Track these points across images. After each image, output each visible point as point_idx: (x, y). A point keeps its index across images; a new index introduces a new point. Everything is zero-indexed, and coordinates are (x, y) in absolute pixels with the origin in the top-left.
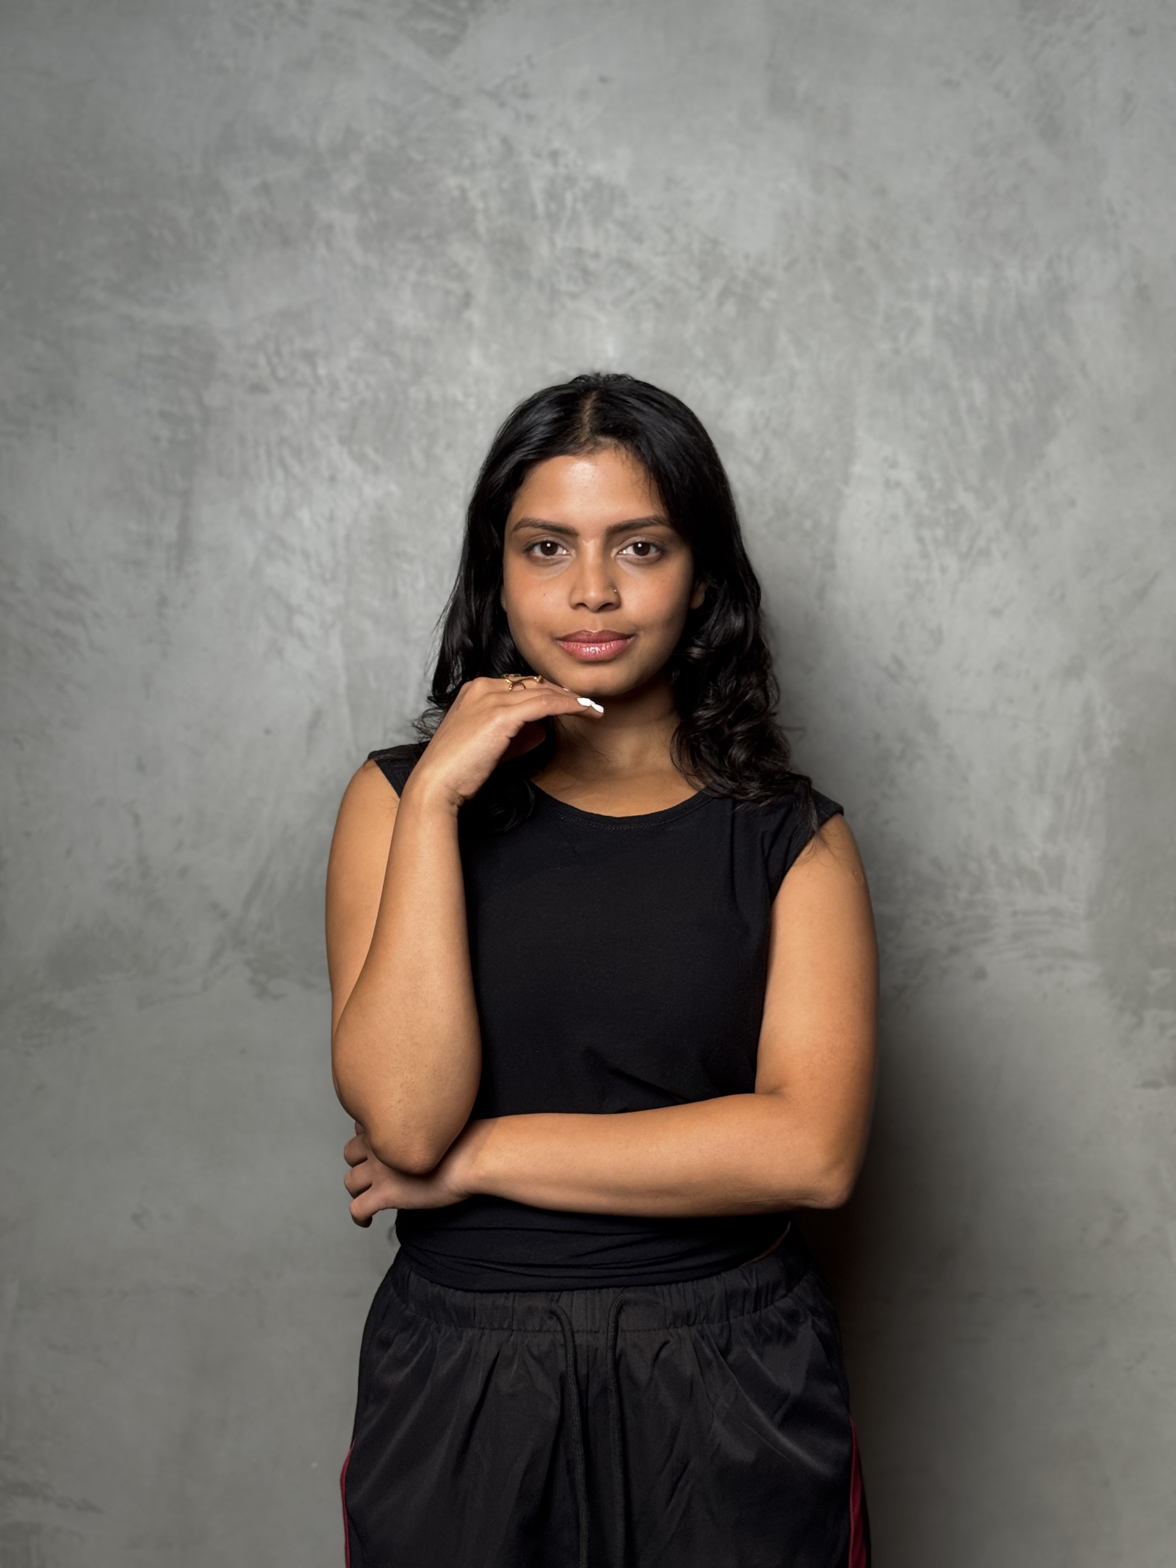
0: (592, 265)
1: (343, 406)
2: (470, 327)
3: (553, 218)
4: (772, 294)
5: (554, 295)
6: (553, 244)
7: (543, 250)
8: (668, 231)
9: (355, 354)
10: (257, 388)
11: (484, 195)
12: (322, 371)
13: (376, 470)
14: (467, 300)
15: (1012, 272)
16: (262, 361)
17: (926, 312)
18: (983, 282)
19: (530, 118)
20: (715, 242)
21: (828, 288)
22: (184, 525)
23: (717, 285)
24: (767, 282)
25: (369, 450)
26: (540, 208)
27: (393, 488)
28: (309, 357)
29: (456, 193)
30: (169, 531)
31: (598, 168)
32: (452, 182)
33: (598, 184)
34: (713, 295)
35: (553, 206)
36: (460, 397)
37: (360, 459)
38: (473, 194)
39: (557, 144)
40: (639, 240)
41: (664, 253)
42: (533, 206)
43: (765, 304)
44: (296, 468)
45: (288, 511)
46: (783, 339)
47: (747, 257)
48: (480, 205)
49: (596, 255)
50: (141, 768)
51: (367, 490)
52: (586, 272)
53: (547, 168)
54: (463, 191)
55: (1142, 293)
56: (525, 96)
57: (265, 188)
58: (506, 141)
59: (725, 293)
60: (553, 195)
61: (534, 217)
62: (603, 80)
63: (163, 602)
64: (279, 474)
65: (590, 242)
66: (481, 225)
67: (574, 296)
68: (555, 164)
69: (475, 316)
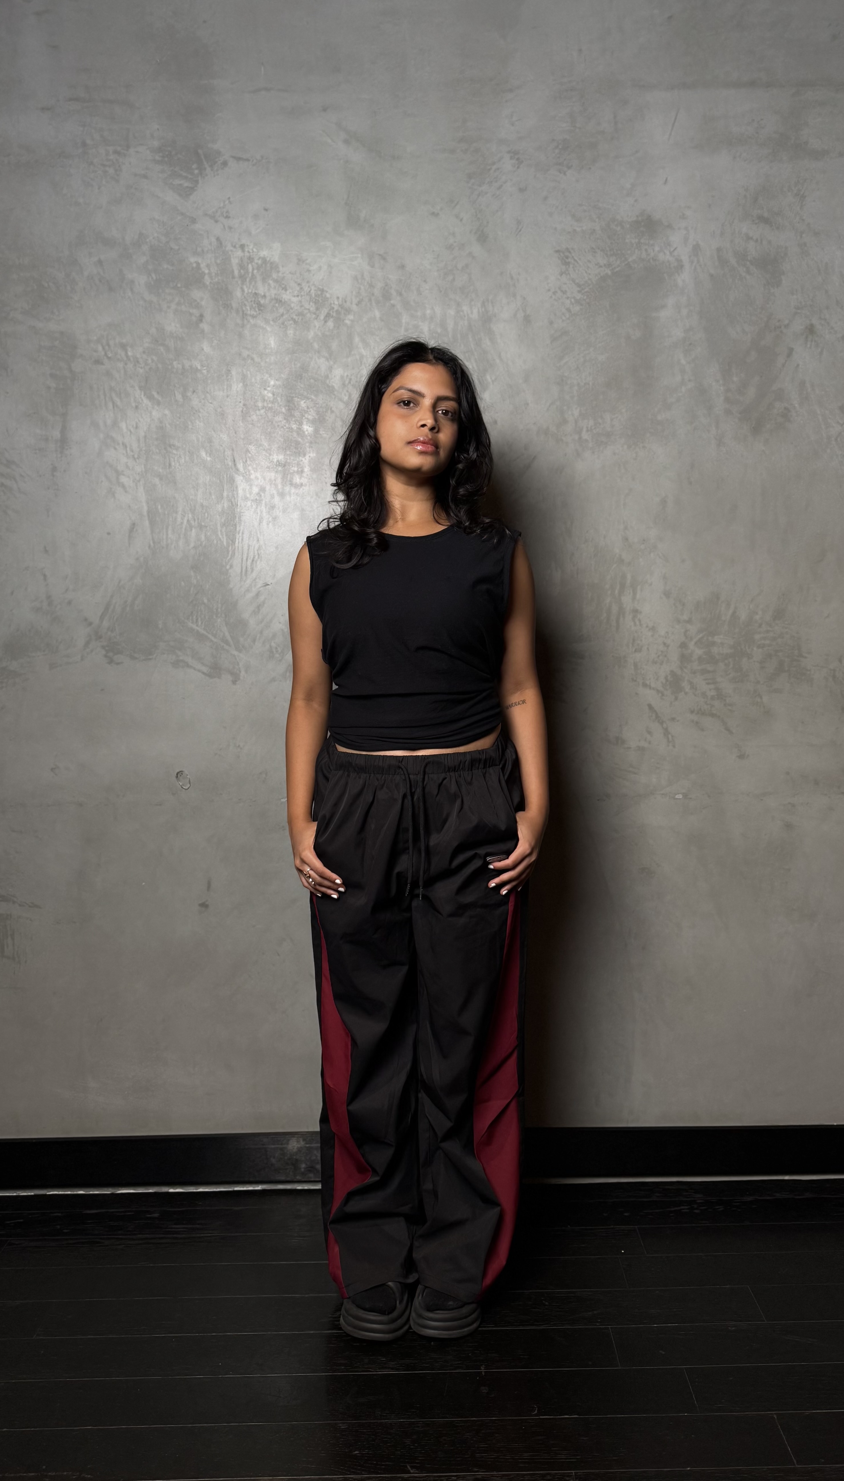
0: (262, 301)
1: (141, 371)
2: (203, 331)
3: (243, 278)
4: (351, 317)
5: (244, 316)
6: (243, 291)
7: (238, 293)
8: (299, 284)
9: (146, 345)
10: (98, 362)
11: (208, 266)
12: (130, 354)
13: (159, 403)
14: (201, 317)
15: (465, 308)
16: (100, 348)
18: (452, 312)
19: (230, 228)
20: (322, 291)
21: (377, 314)
22: (64, 430)
23: (324, 312)
24: (348, 311)
25: (155, 394)
26: (236, 273)
27: (167, 412)
28: (124, 347)
29: (195, 265)
30: (56, 434)
31: (264, 253)
32: (192, 260)
33: (264, 260)
34: (322, 317)
35: (243, 272)
36: (199, 368)
37: (150, 398)
38: (203, 265)
39: (243, 242)
40: (285, 289)
41: (298, 296)
42: (233, 271)
43: (348, 322)
44: (119, 403)
45: (115, 423)
46: (357, 339)
47: (338, 298)
48: (207, 271)
49: (264, 296)
50: (46, 551)
51: (154, 413)
52: (259, 305)
53: (239, 253)
54: (198, 264)
55: (527, 319)
56: (227, 217)
57: (100, 262)
58: (218, 239)
59: (328, 316)
60: (241, 266)
61: (233, 277)
62: (266, 210)
63: (54, 469)
64: (110, 405)
65: (261, 290)
66: (207, 280)
67: (253, 317)
68: (243, 251)
69: (205, 326)
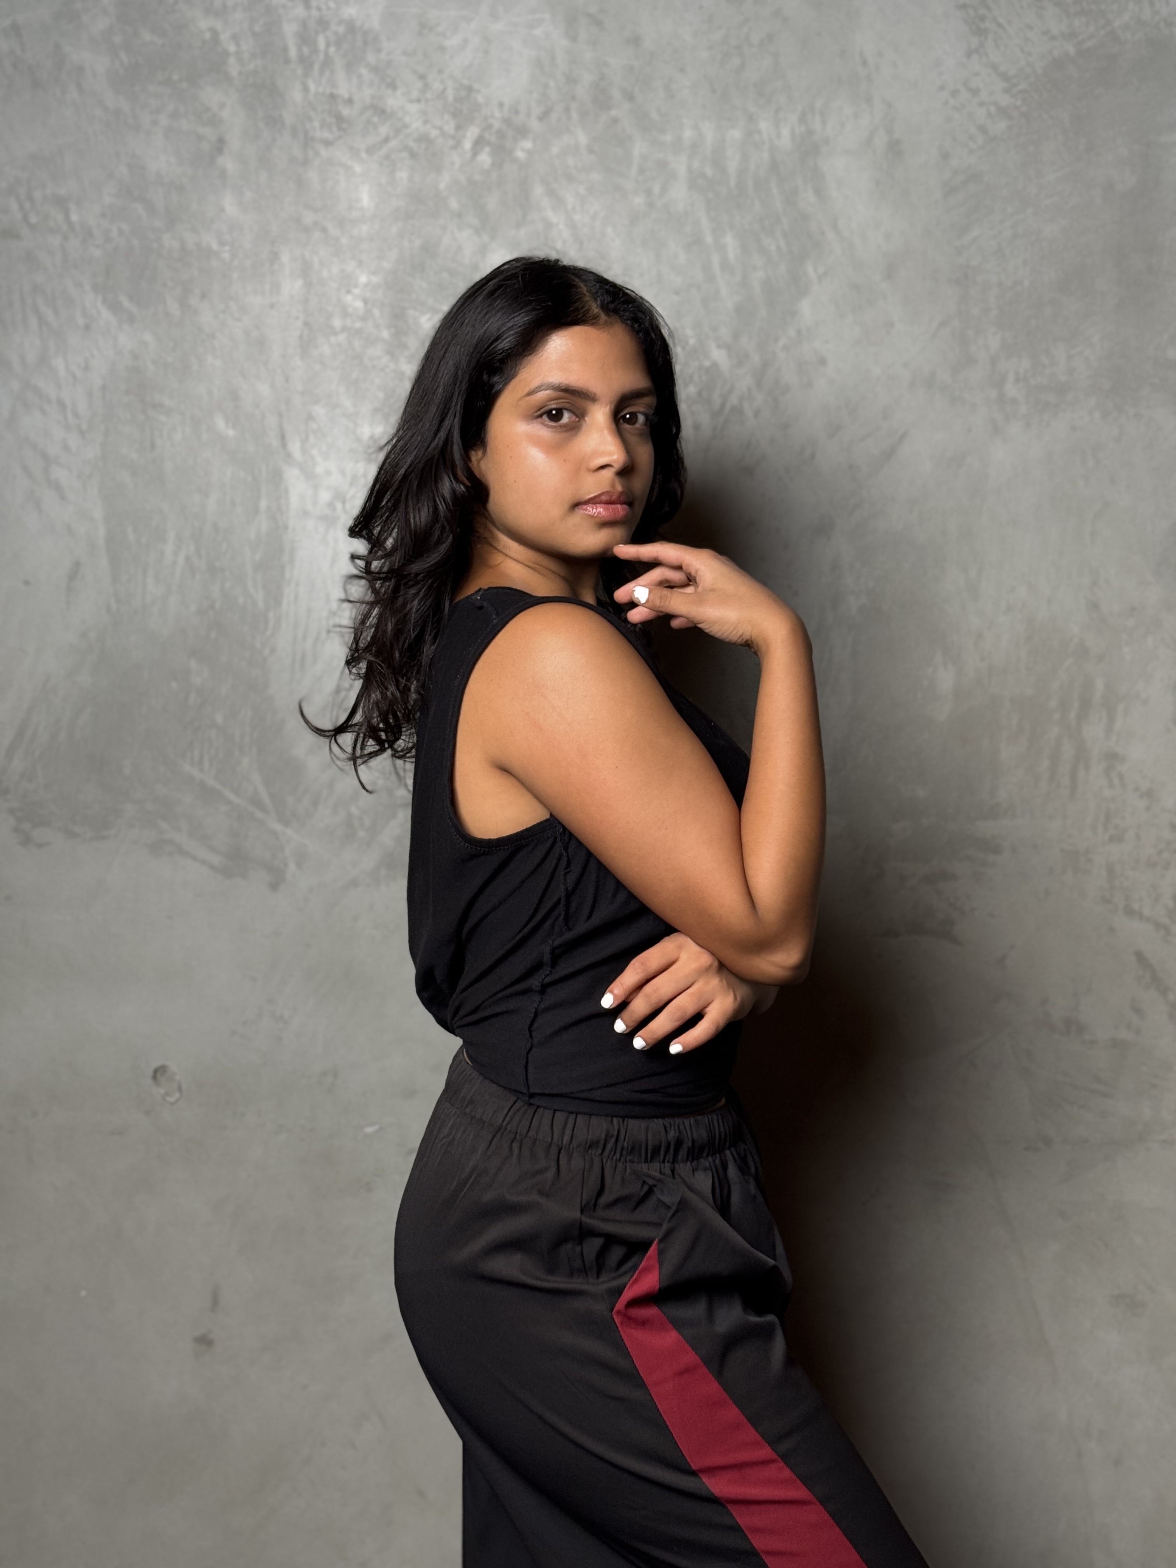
0: (346, 112)
1: (97, 253)
2: (223, 174)
3: (306, 62)
4: (528, 144)
5: (308, 141)
6: (306, 89)
7: (297, 95)
8: (422, 77)
9: (108, 200)
10: (10, 234)
11: (235, 38)
12: (74, 217)
13: (131, 319)
14: (220, 145)
15: (764, 126)
16: (14, 206)
17: (680, 165)
18: (736, 134)
20: (470, 89)
21: (583, 138)
23: (472, 133)
24: (522, 132)
25: (124, 300)
26: (293, 52)
27: (148, 337)
28: (61, 202)
29: (208, 36)
31: (350, 11)
32: (204, 23)
33: (351, 27)
34: (468, 145)
35: (306, 50)
36: (215, 246)
37: (115, 307)
38: (225, 37)
40: (393, 86)
41: (418, 101)
42: (285, 49)
43: (520, 154)
44: (50, 316)
45: (43, 360)
46: (538, 191)
47: (501, 105)
48: (232, 48)
49: (350, 101)
51: (122, 339)
52: (339, 119)
53: (299, 11)
54: (215, 33)
55: (895, 149)
57: (15, 29)
59: (479, 143)
60: (305, 38)
61: (287, 61)
64: (34, 322)
65: (343, 89)
66: (233, 68)
67: (327, 143)
69: (228, 163)
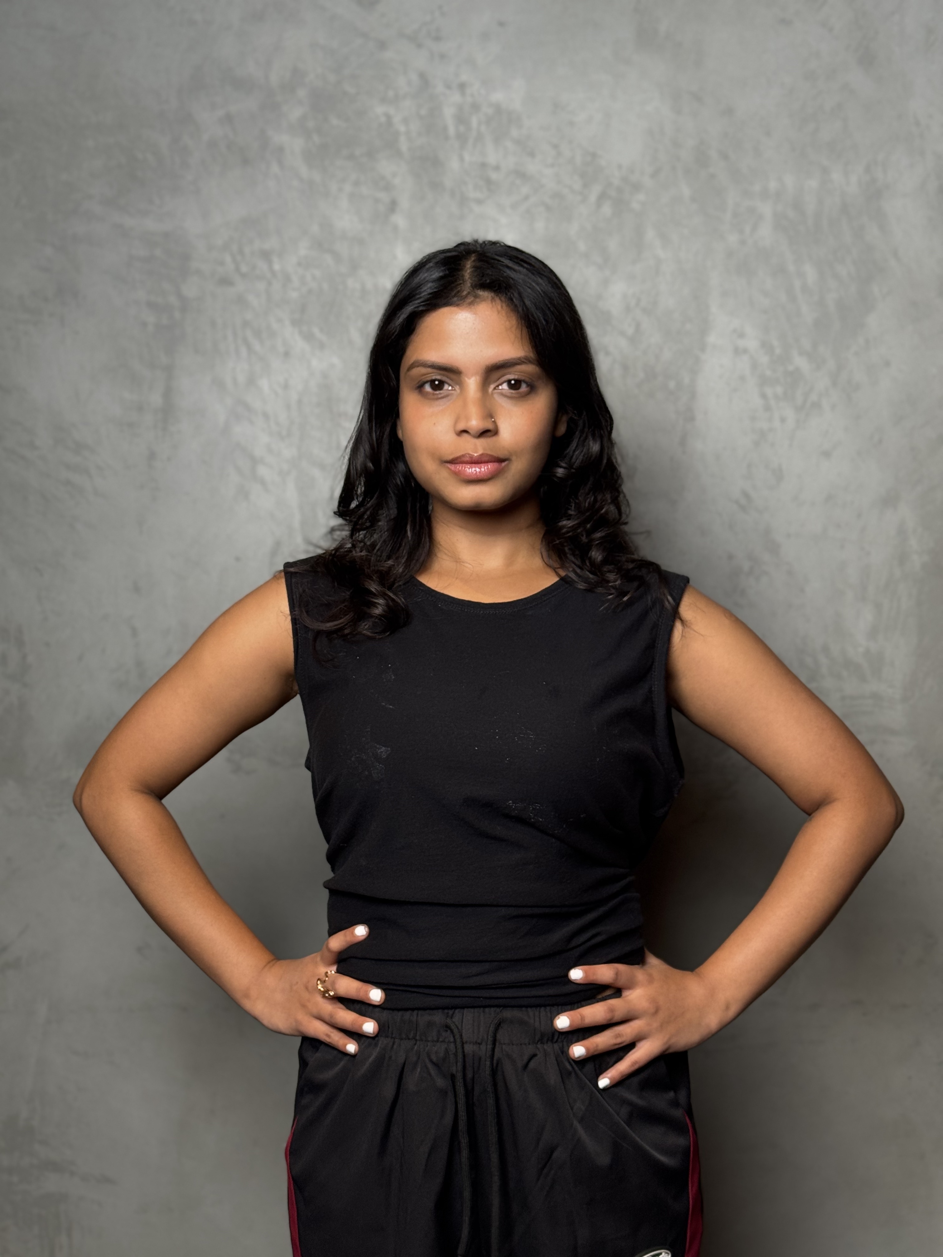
0: (494, 176)
1: (294, 295)
2: (395, 228)
3: (462, 138)
4: (641, 197)
5: (463, 201)
6: (462, 159)
7: (454, 164)
8: (556, 147)
9: (303, 252)
10: (225, 281)
11: (406, 121)
12: (277, 267)
13: (322, 346)
14: (393, 206)
15: (836, 176)
16: (228, 259)
17: (766, 209)
18: (813, 183)
19: (443, 56)
20: (594, 155)
21: (686, 191)
22: (168, 393)
23: (596, 190)
24: (637, 187)
25: (316, 331)
26: (452, 131)
27: (335, 360)
28: (266, 255)
29: (383, 119)
30: (156, 399)
31: (498, 96)
32: (380, 110)
33: (498, 109)
34: (593, 198)
35: (462, 128)
37: (309, 337)
38: (397, 120)
39: (464, 78)
40: (532, 154)
41: (553, 166)
42: (445, 128)
43: (635, 206)
44: (257, 347)
45: (251, 381)
46: (650, 234)
47: (620, 167)
48: (402, 129)
49: (497, 168)
50: (137, 589)
51: (315, 363)
52: (489, 182)
53: (456, 97)
54: (389, 117)
56: (438, 39)
57: (229, 119)
58: (423, 76)
59: (602, 197)
60: (461, 119)
61: (447, 138)
62: (501, 24)
63: (152, 456)
64: (244, 351)
65: (492, 157)
66: (404, 145)
67: (479, 202)
68: (463, 93)
69: (399, 220)
